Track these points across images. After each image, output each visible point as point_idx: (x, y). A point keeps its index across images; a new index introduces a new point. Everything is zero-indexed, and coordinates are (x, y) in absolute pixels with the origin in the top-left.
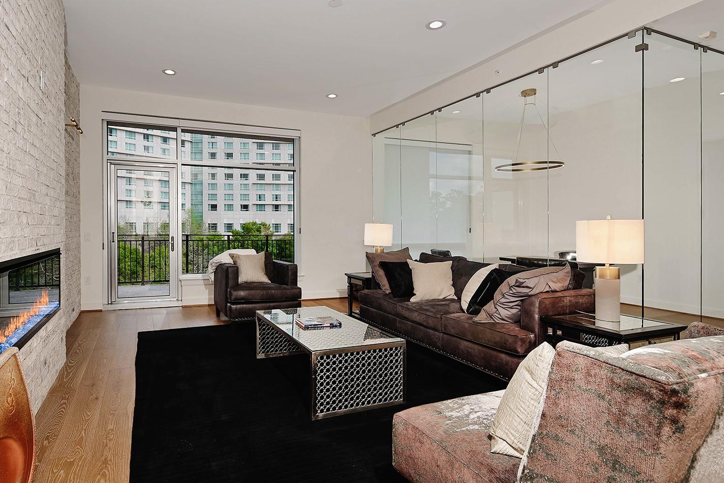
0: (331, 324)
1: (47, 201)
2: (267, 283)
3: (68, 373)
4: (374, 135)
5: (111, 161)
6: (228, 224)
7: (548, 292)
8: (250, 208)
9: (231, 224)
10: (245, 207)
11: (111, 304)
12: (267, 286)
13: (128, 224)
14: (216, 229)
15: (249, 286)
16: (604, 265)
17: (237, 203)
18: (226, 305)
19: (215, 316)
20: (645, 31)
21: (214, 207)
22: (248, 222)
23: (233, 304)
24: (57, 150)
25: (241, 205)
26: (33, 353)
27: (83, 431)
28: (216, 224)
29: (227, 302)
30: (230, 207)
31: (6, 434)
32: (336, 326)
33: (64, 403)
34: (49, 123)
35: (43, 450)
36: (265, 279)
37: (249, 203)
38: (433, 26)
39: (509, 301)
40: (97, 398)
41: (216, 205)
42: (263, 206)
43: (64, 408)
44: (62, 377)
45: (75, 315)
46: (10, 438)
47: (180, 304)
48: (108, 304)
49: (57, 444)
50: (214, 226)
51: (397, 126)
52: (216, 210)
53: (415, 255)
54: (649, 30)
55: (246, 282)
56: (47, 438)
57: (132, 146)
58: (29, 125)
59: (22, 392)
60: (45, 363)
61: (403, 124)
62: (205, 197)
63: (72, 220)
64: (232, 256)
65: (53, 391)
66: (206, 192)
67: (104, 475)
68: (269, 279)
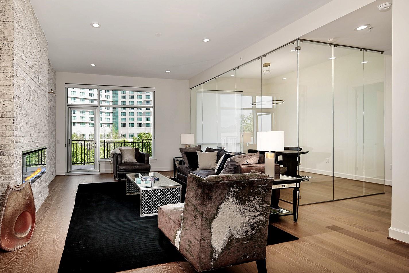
0: (154, 179)
1: (41, 126)
2: (135, 162)
3: (49, 199)
4: (191, 89)
5: (69, 106)
6: (131, 134)
7: (246, 164)
8: (142, 125)
9: (133, 134)
10: (140, 125)
11: (69, 172)
12: (135, 163)
13: (82, 135)
14: (125, 137)
15: (127, 164)
16: (268, 152)
17: (136, 122)
18: (116, 173)
19: (114, 178)
20: (299, 41)
21: (124, 125)
22: (141, 132)
23: (119, 172)
24: (45, 105)
25: (138, 124)
26: (35, 187)
27: (53, 218)
28: (125, 134)
29: (117, 171)
30: (132, 125)
31: (27, 210)
32: (156, 180)
33: (47, 209)
34: (42, 94)
35: (39, 223)
36: (135, 161)
37: (142, 122)
38: (205, 41)
39: (228, 168)
40: (59, 208)
41: (125, 124)
42: (149, 124)
43: (47, 210)
44: (47, 200)
45: (53, 177)
46: (28, 211)
47: (99, 173)
48: (68, 172)
49: (43, 221)
50: (124, 135)
51: (201, 84)
52: (125, 127)
53: (204, 149)
54: (301, 40)
55: (126, 162)
56: (40, 219)
57: (84, 94)
58: (34, 98)
59: (32, 196)
60: (40, 193)
61: (203, 83)
62: (120, 120)
63: (52, 134)
64: (120, 150)
65: (43, 205)
66: (120, 117)
67: (59, 231)
68: (137, 161)
